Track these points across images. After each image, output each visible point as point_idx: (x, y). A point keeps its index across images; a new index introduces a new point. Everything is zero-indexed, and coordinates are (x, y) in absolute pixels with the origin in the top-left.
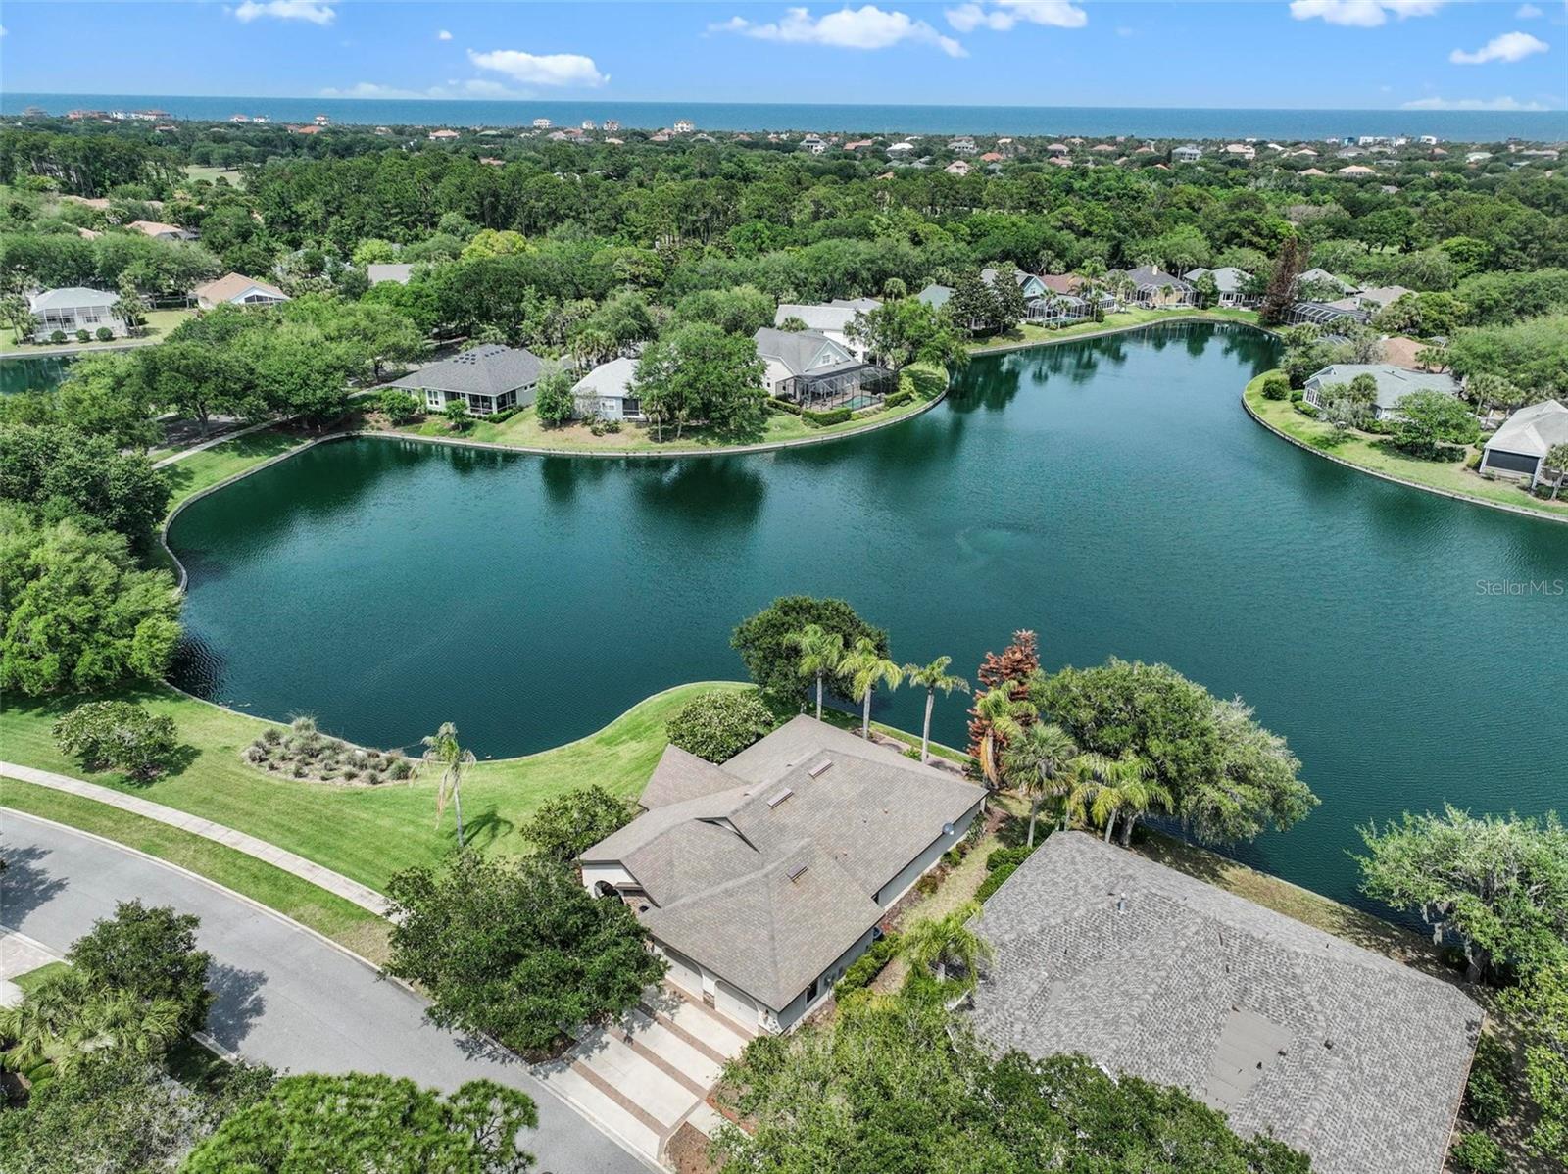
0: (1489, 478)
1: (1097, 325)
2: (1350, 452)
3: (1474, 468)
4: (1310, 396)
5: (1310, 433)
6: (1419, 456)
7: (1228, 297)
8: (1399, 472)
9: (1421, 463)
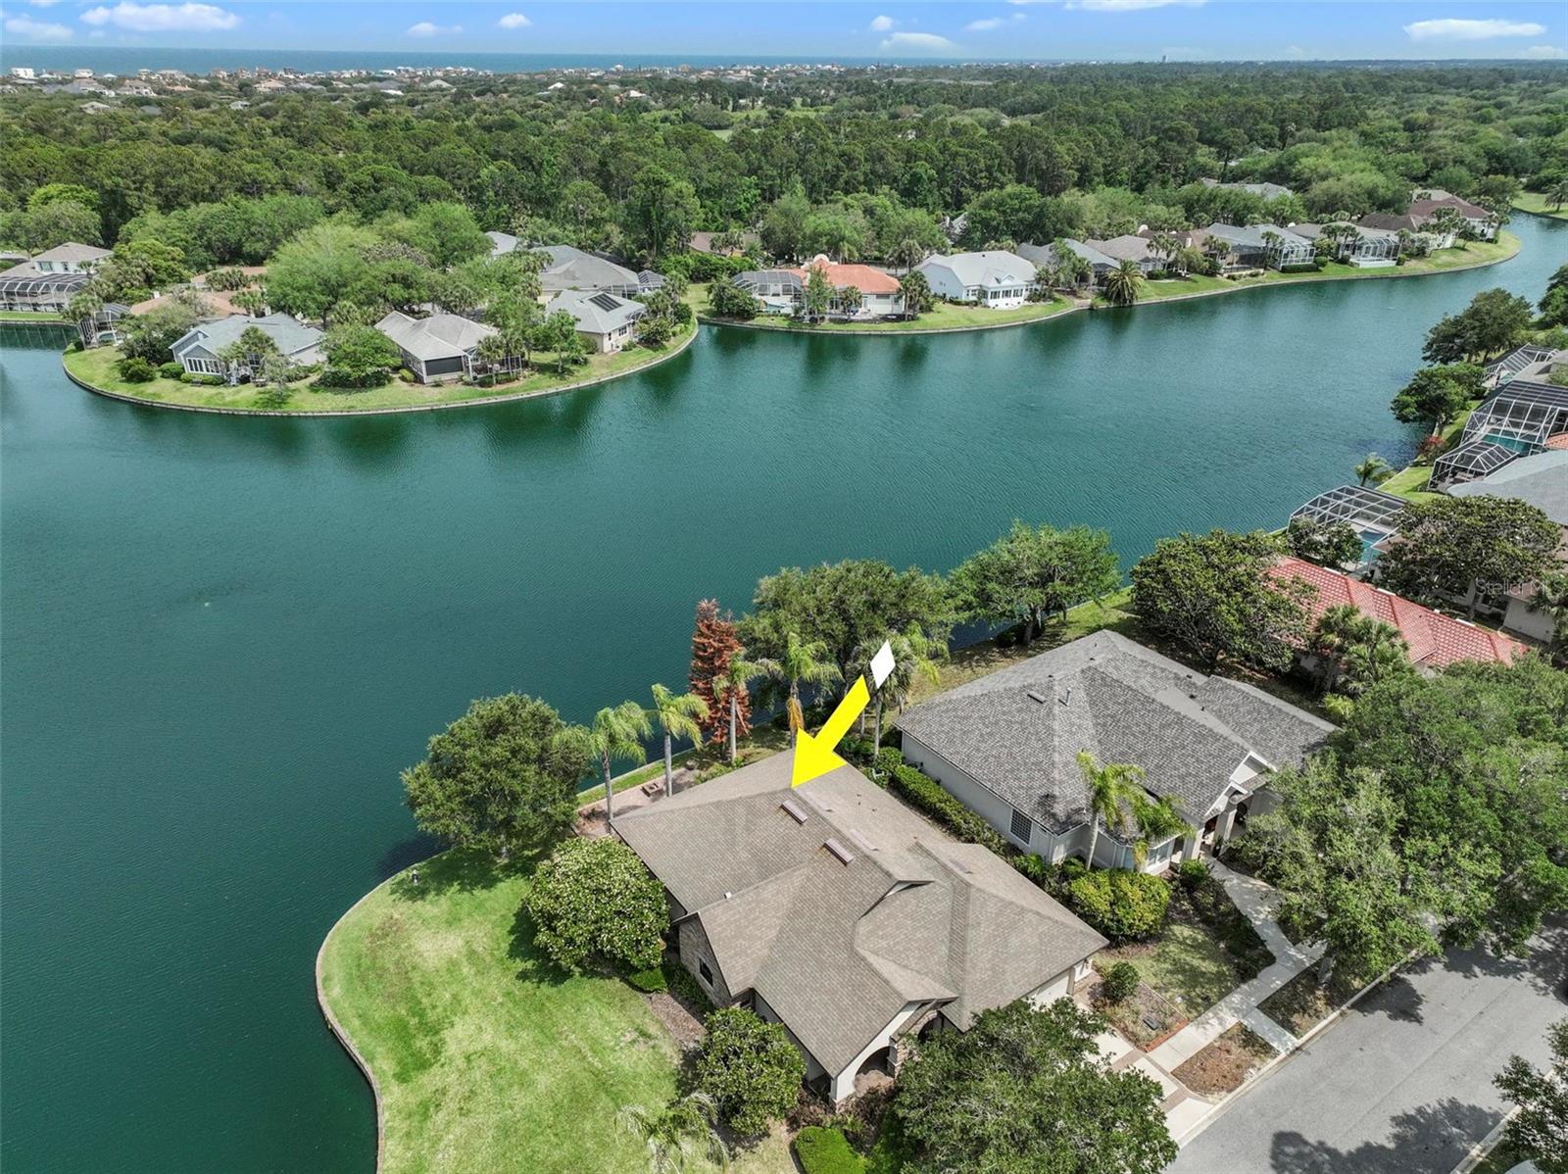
0: (438, 385)
2: (308, 403)
3: (415, 382)
4: (196, 366)
5: (242, 398)
6: (364, 386)
8: (370, 404)
9: (374, 391)
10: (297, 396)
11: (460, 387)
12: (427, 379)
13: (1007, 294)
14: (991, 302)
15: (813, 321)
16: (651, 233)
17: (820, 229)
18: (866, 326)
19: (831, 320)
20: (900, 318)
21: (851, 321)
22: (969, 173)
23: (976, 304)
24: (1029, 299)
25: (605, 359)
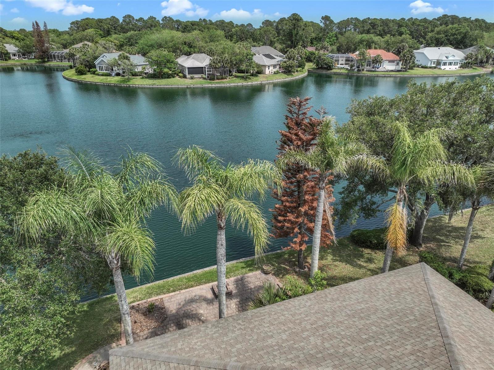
0: (192, 78)
2: (137, 82)
3: (184, 77)
4: (101, 69)
5: (114, 80)
6: (162, 78)
7: (14, 55)
8: (162, 83)
9: (165, 79)
10: (134, 80)
11: (201, 80)
12: (188, 76)
13: (450, 64)
14: (443, 67)
15: (359, 70)
16: (292, 42)
17: (363, 38)
18: (383, 73)
19: (367, 71)
20: (398, 71)
21: (376, 71)
22: (424, 33)
23: (435, 68)
24: (461, 67)
25: (266, 75)
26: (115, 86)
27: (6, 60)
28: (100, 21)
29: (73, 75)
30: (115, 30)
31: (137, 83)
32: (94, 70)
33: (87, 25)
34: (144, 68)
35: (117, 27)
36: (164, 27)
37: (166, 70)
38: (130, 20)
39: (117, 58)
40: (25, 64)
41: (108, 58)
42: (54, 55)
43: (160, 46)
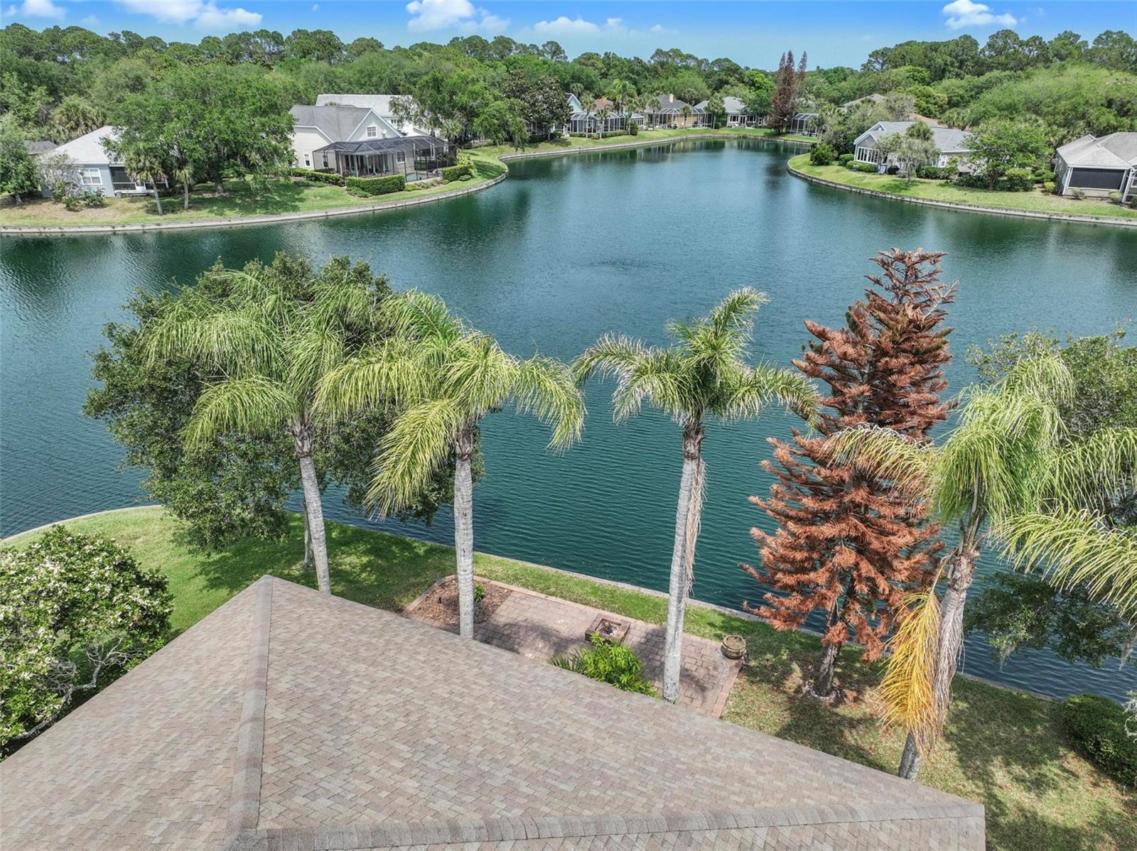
1: (633, 137)
2: (928, 193)
3: (1053, 193)
5: (876, 182)
6: (994, 189)
7: (734, 119)
8: (985, 202)
9: (1000, 193)
10: (921, 186)
11: (1105, 204)
12: (1067, 190)
26: (873, 197)
27: (717, 127)
28: (934, 47)
29: (805, 163)
30: (960, 68)
31: (922, 195)
32: (847, 156)
33: (903, 58)
34: (955, 162)
35: (967, 60)
36: (1089, 57)
37: (1015, 171)
38: (1006, 43)
39: (903, 133)
40: (744, 137)
41: (884, 134)
42: (802, 122)
43: (1035, 108)
